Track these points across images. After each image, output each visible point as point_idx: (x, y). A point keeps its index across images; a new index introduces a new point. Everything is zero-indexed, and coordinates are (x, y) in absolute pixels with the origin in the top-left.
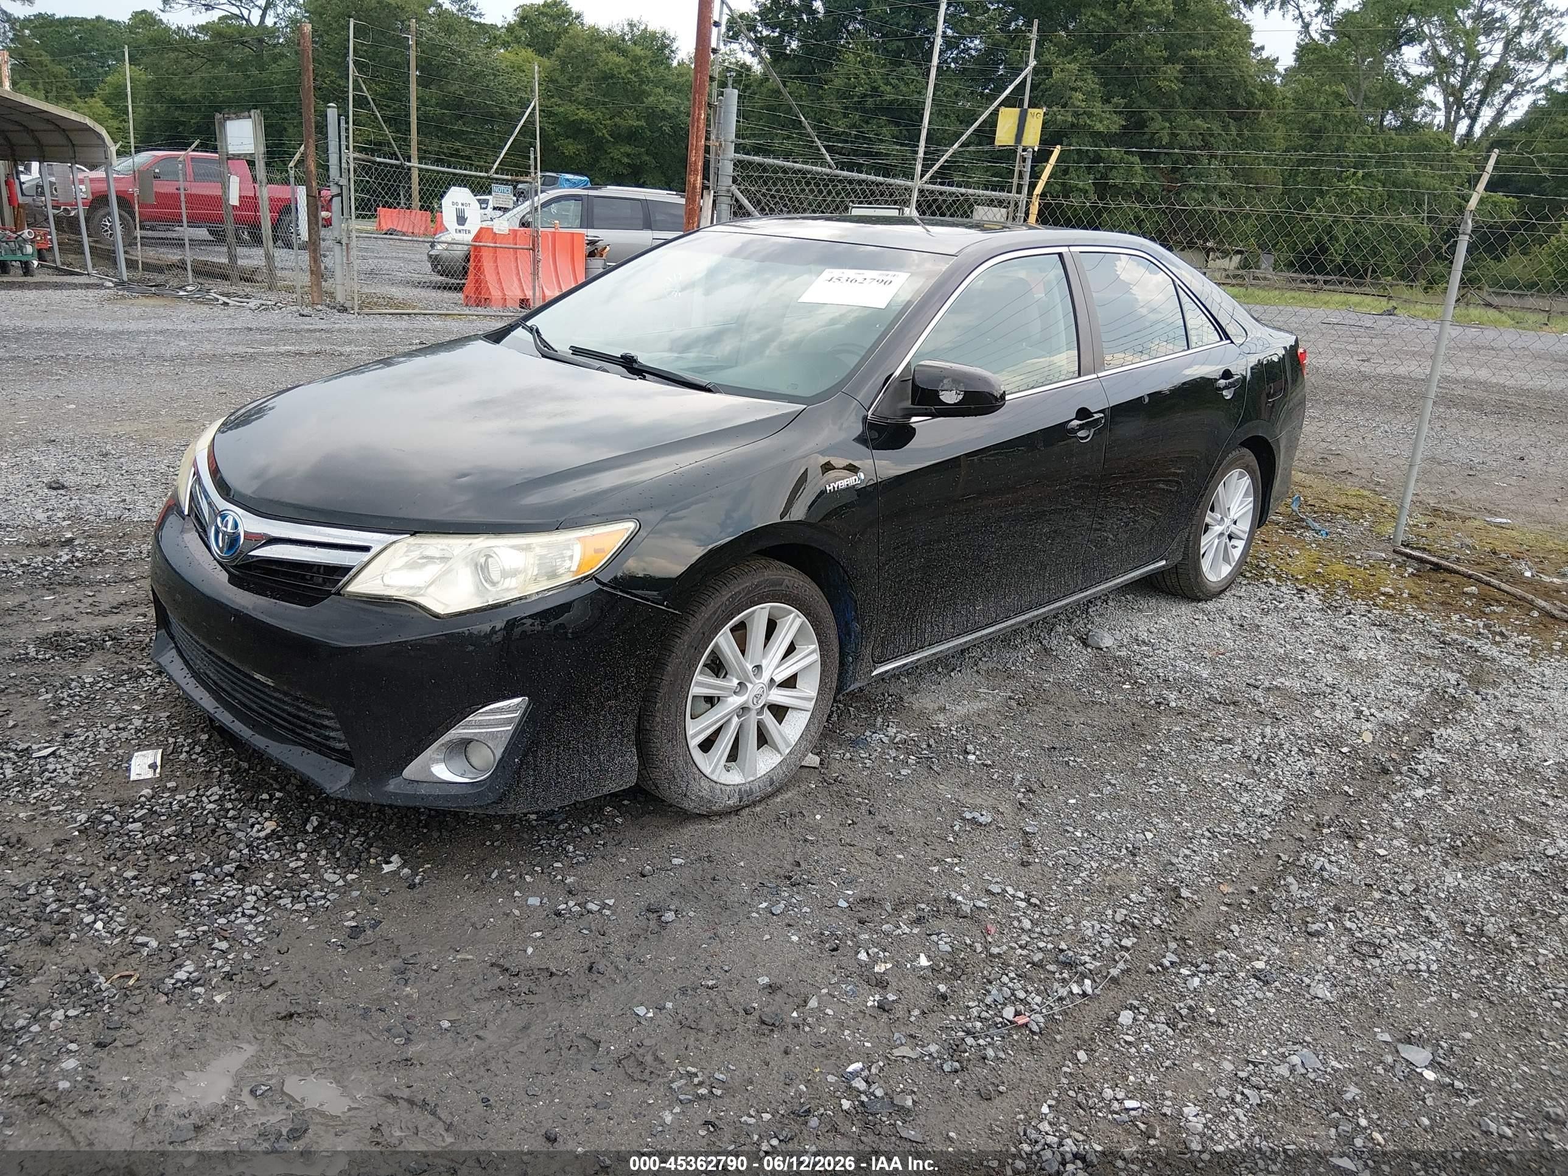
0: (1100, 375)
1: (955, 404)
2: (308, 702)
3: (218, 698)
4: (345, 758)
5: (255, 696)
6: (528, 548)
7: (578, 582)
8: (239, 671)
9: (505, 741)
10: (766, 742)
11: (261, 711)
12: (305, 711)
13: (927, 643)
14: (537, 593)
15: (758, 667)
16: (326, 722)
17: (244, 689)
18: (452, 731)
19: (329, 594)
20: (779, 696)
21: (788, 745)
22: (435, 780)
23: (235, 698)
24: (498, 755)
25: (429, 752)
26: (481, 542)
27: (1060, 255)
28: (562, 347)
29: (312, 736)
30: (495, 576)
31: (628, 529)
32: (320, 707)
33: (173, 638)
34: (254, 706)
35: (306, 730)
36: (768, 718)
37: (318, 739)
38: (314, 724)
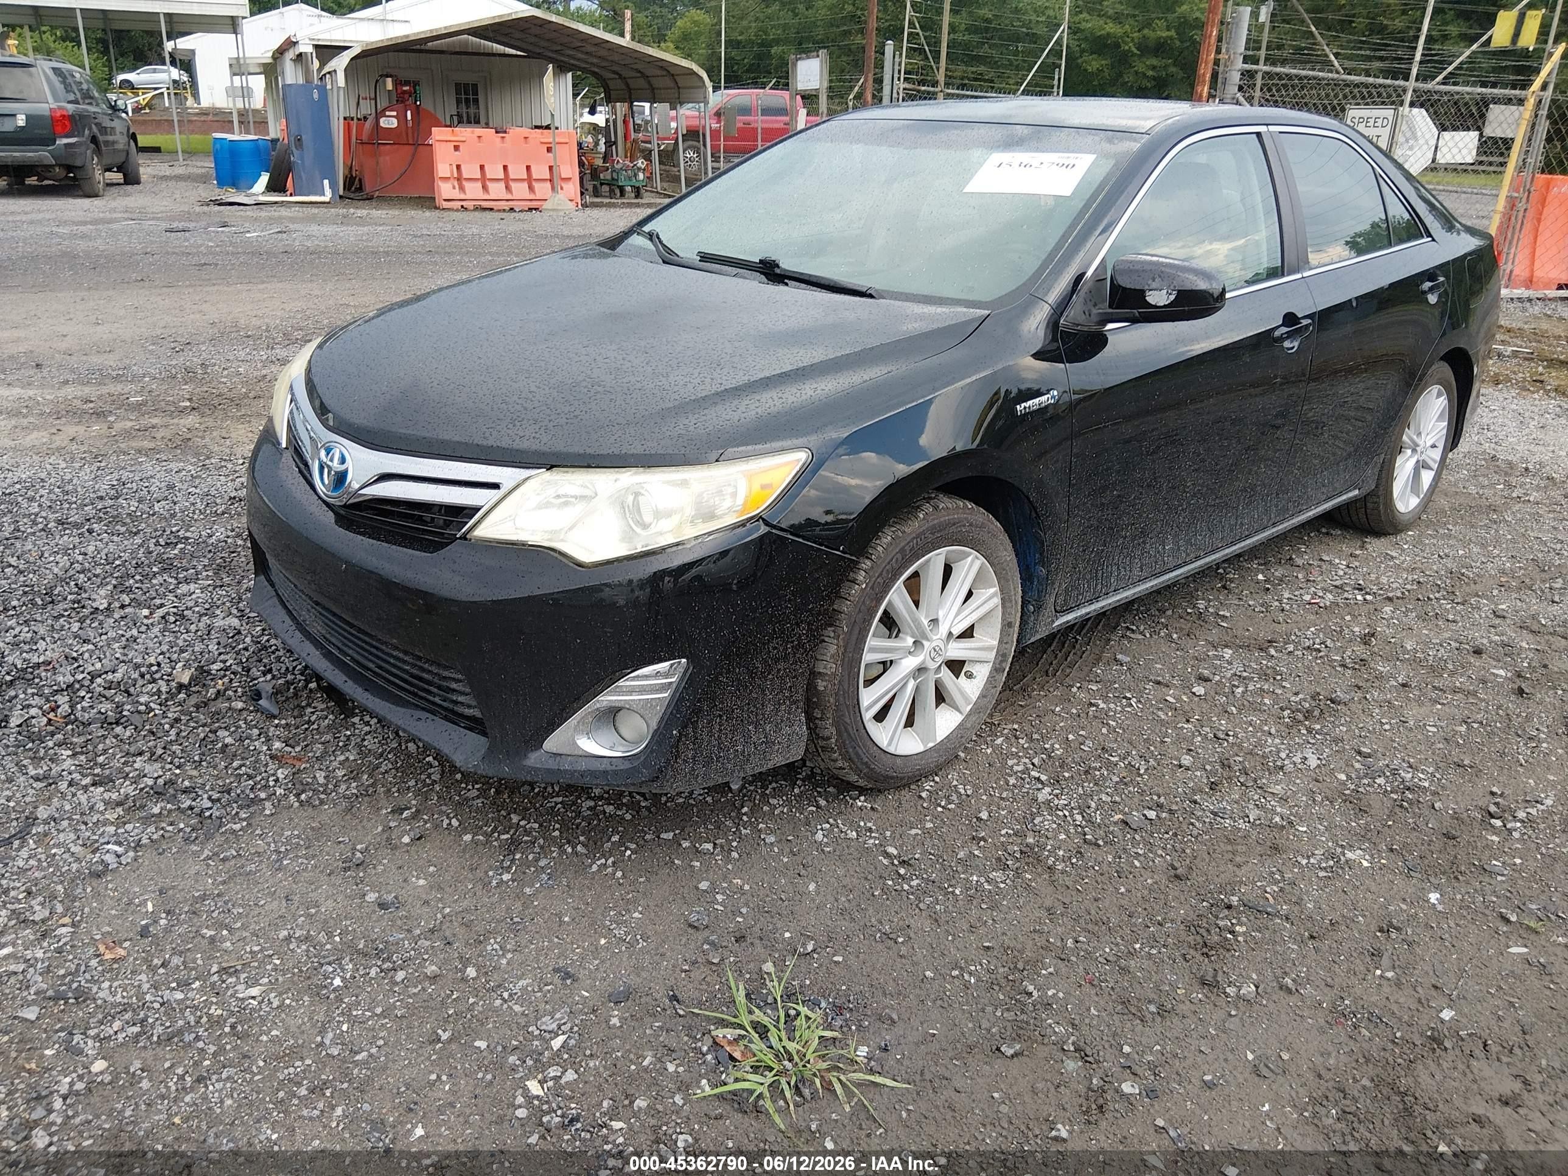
0: (1306, 274)
1: (1165, 306)
2: (433, 663)
3: (328, 655)
4: (476, 725)
5: (371, 653)
6: (684, 483)
7: (743, 524)
8: (352, 626)
9: (660, 710)
10: (944, 700)
11: (377, 670)
12: (429, 672)
13: (1112, 589)
14: (696, 538)
15: (934, 621)
16: (454, 686)
17: (358, 646)
18: (600, 698)
19: (454, 539)
20: (957, 650)
21: (968, 702)
22: (580, 753)
23: (346, 654)
24: (654, 725)
25: (573, 721)
26: (628, 478)
27: (1258, 134)
28: (689, 253)
29: (437, 700)
30: (647, 518)
31: (798, 461)
32: (446, 668)
33: (272, 585)
34: (371, 665)
35: (429, 692)
36: (946, 674)
37: (445, 704)
38: (439, 687)
